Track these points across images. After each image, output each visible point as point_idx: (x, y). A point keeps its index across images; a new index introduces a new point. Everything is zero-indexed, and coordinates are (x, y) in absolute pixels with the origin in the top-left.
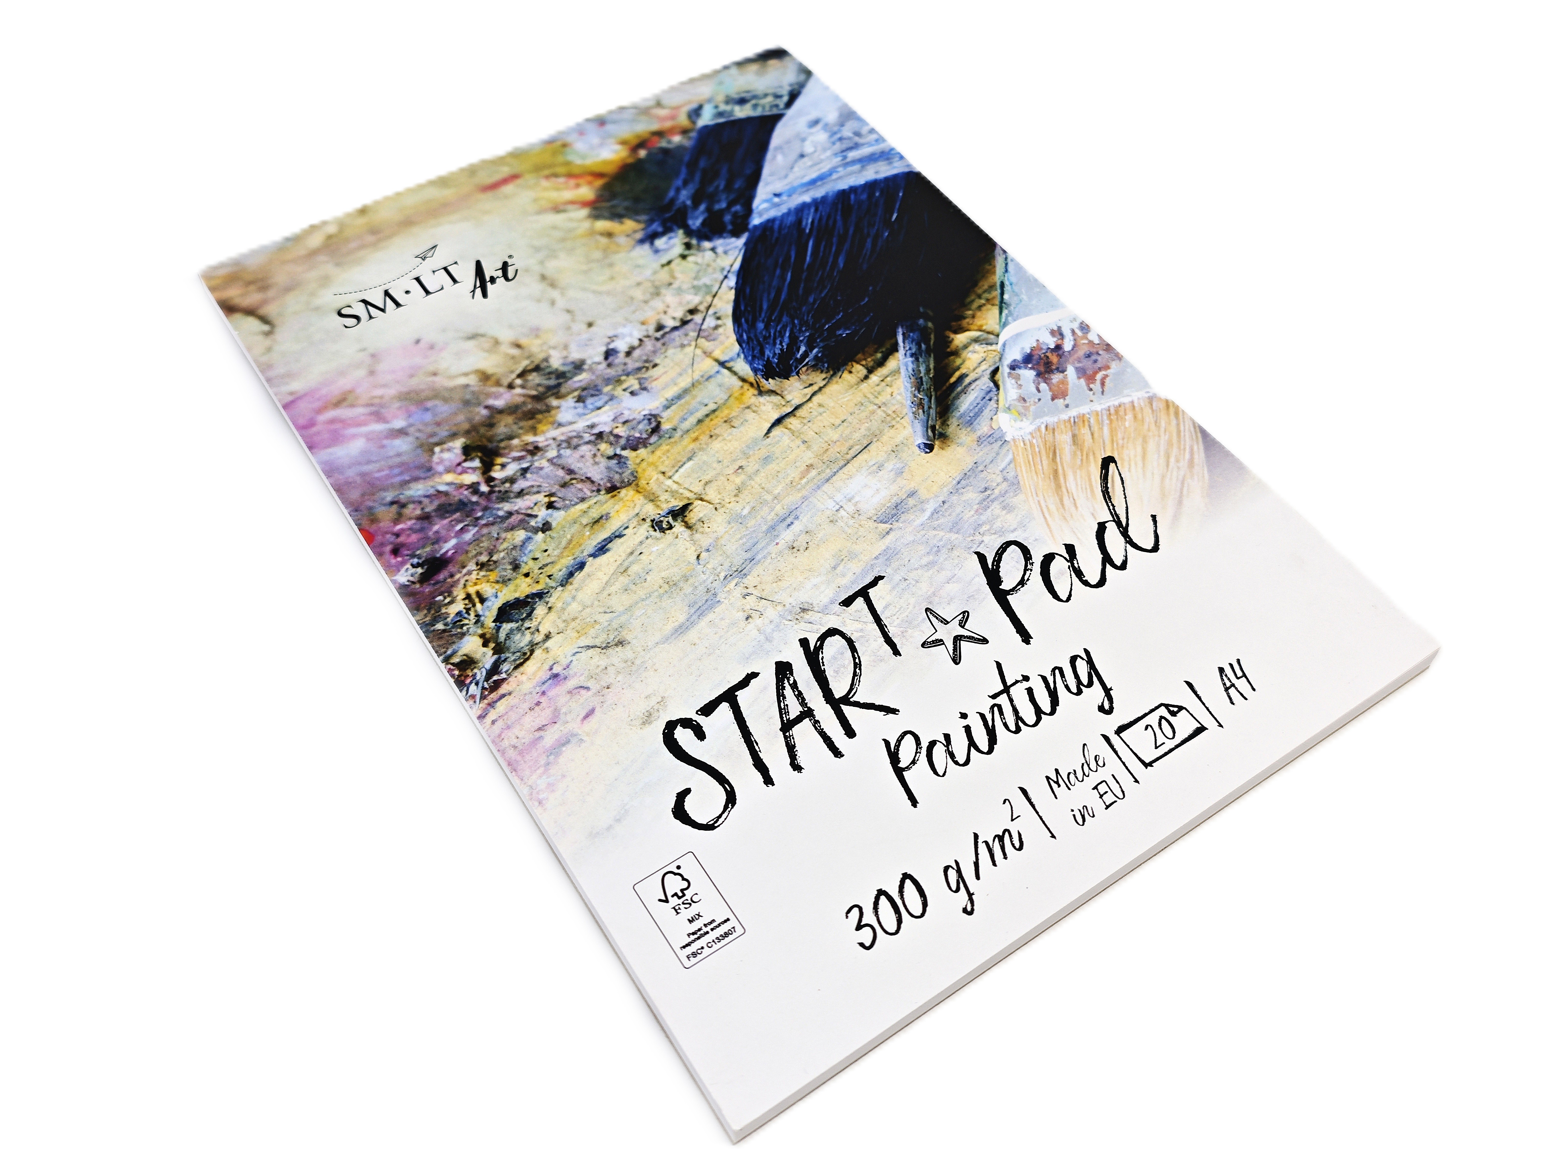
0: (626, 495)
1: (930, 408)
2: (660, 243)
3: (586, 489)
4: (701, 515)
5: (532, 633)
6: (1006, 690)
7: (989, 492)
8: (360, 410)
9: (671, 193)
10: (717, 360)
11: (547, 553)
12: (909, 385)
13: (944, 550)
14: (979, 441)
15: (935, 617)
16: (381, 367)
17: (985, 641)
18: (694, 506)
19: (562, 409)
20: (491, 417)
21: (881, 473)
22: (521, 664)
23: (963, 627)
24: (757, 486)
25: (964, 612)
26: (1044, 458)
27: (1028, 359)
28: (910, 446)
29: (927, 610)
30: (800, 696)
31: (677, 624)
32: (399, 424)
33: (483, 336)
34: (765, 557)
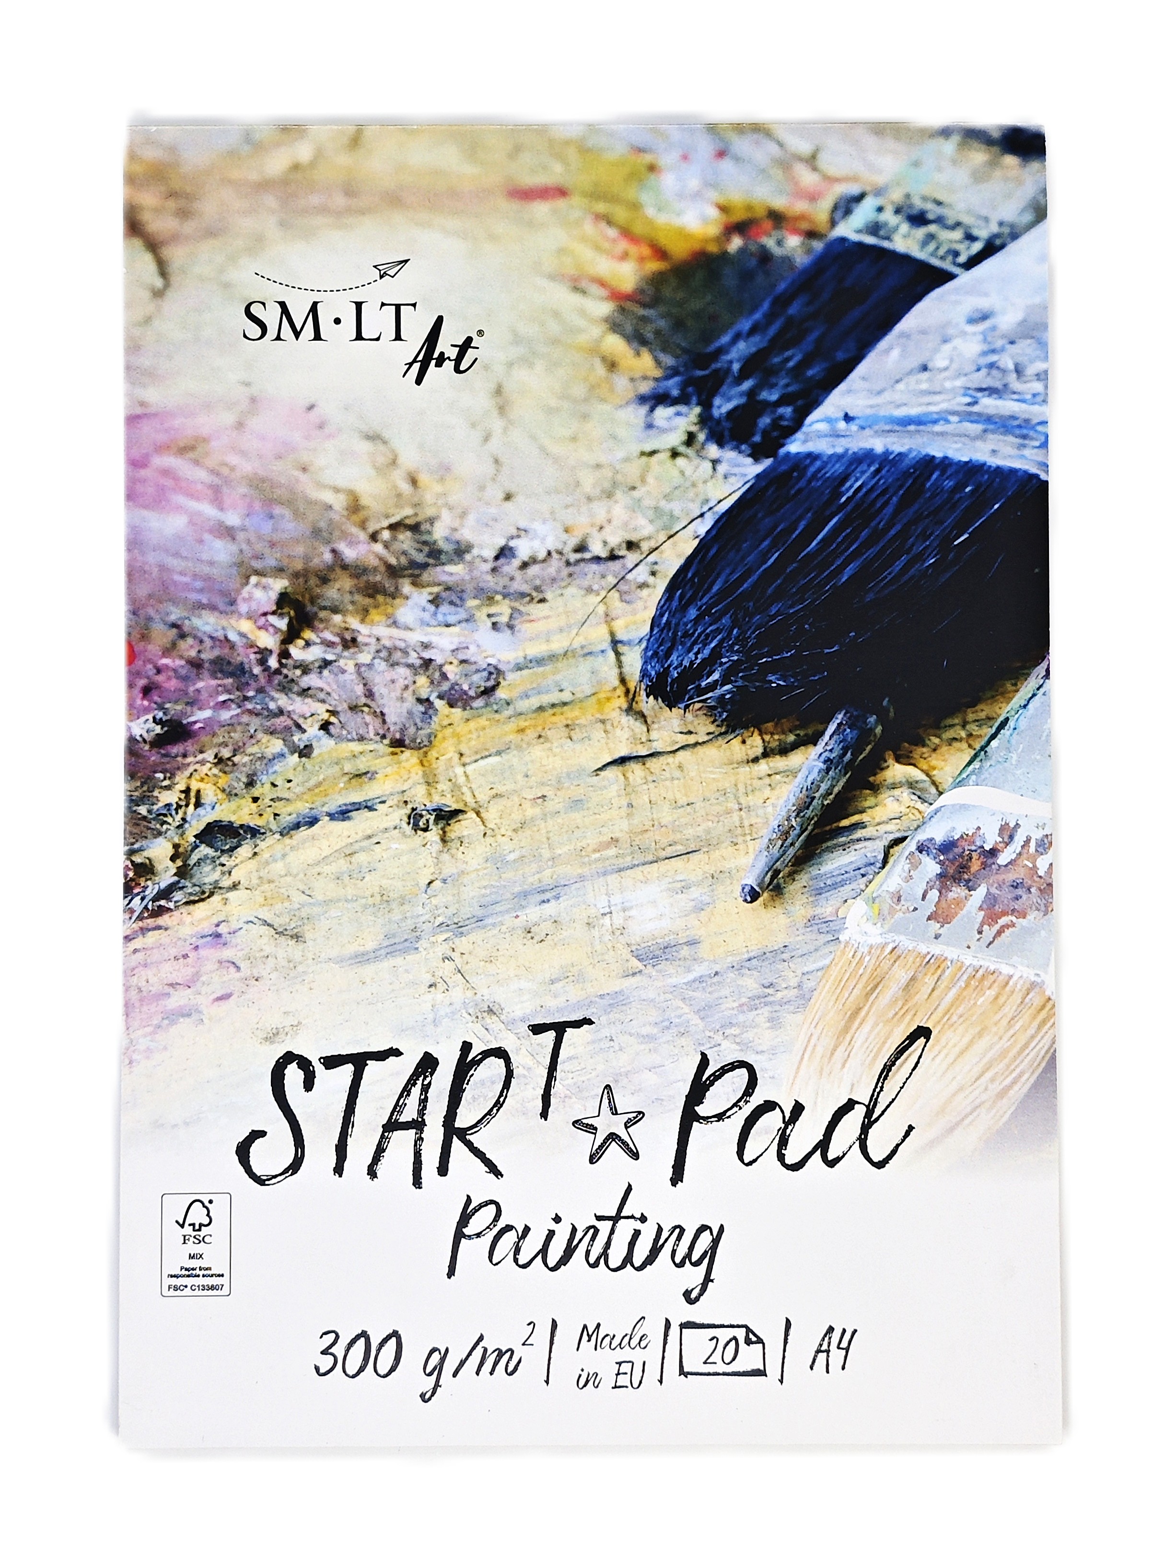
0: (407, 760)
1: (792, 844)
2: (663, 413)
3: (373, 725)
4: (465, 833)
5: (223, 873)
6: (616, 1219)
7: (770, 991)
8: (201, 475)
9: (725, 339)
10: (612, 634)
11: (289, 785)
12: (793, 800)
13: (674, 1030)
14: (811, 921)
15: (609, 1100)
16: (255, 423)
17: (635, 1155)
18: (465, 816)
19: (410, 602)
20: (331, 568)
21: (680, 896)
22: (194, 902)
23: (627, 1127)
24: (544, 831)
25: (640, 1113)
26: (860, 986)
27: (947, 847)
28: (735, 882)
29: (608, 1087)
30: (423, 1102)
31: (362, 949)
32: (233, 519)
33: (385, 442)
34: (494, 925)
